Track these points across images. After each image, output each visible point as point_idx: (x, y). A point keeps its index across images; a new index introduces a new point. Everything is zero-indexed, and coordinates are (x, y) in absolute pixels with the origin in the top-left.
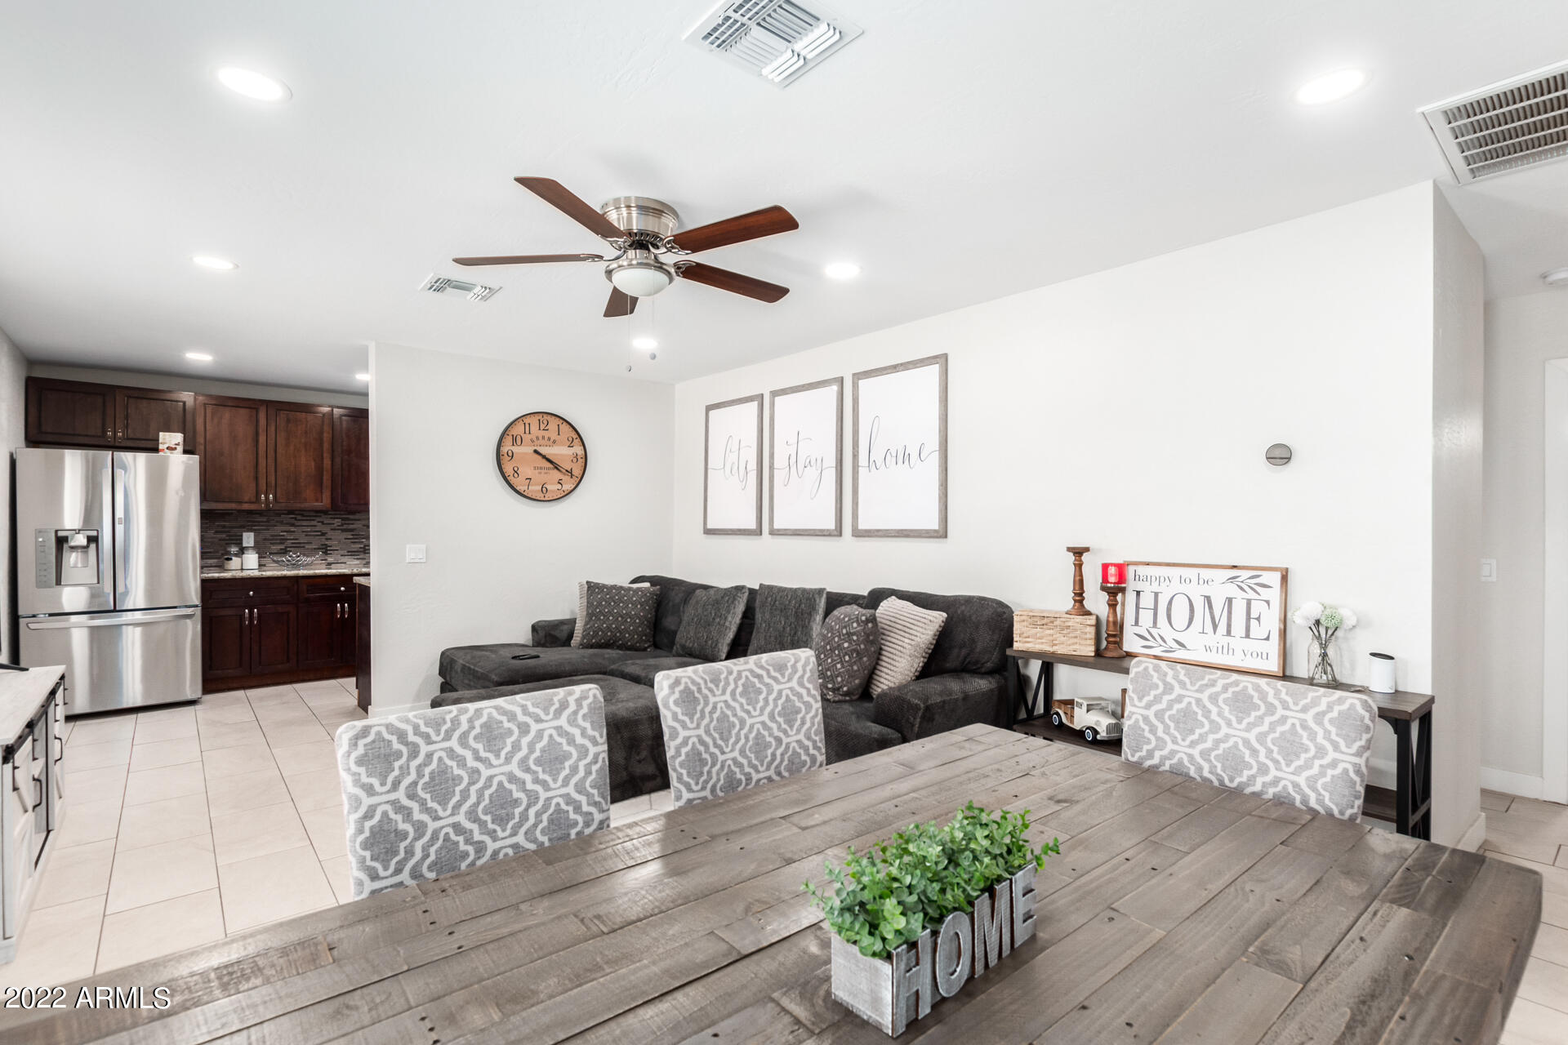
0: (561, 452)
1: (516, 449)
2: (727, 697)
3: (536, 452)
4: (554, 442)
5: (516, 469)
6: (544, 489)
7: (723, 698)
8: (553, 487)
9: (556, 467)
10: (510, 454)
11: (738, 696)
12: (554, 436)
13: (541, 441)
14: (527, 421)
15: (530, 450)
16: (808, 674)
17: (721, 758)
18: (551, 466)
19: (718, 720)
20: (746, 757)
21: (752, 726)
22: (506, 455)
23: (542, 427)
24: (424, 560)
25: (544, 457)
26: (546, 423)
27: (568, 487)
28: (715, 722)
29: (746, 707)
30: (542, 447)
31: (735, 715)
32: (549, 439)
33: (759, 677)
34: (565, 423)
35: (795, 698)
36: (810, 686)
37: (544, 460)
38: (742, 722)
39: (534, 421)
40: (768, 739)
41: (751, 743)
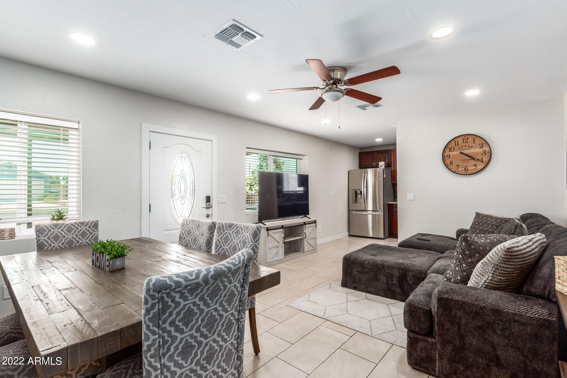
0: (475, 151)
1: (451, 153)
2: (231, 232)
3: (461, 153)
4: (471, 147)
5: (451, 162)
6: (466, 169)
7: (230, 232)
8: (471, 168)
9: (473, 158)
10: (448, 156)
11: (234, 233)
12: (471, 144)
13: (464, 148)
14: (456, 140)
15: (458, 152)
16: (252, 232)
17: (223, 247)
18: (470, 158)
19: (225, 237)
20: (230, 250)
21: (234, 242)
22: (446, 156)
23: (465, 141)
24: (414, 199)
25: (466, 155)
26: (466, 139)
27: (480, 167)
28: (224, 237)
29: (235, 236)
30: (465, 150)
31: (231, 237)
32: (469, 146)
33: (242, 229)
34: (477, 137)
35: (247, 239)
36: (251, 236)
37: (466, 156)
38: (232, 240)
39: (460, 140)
40: (237, 248)
41: (232, 247)
